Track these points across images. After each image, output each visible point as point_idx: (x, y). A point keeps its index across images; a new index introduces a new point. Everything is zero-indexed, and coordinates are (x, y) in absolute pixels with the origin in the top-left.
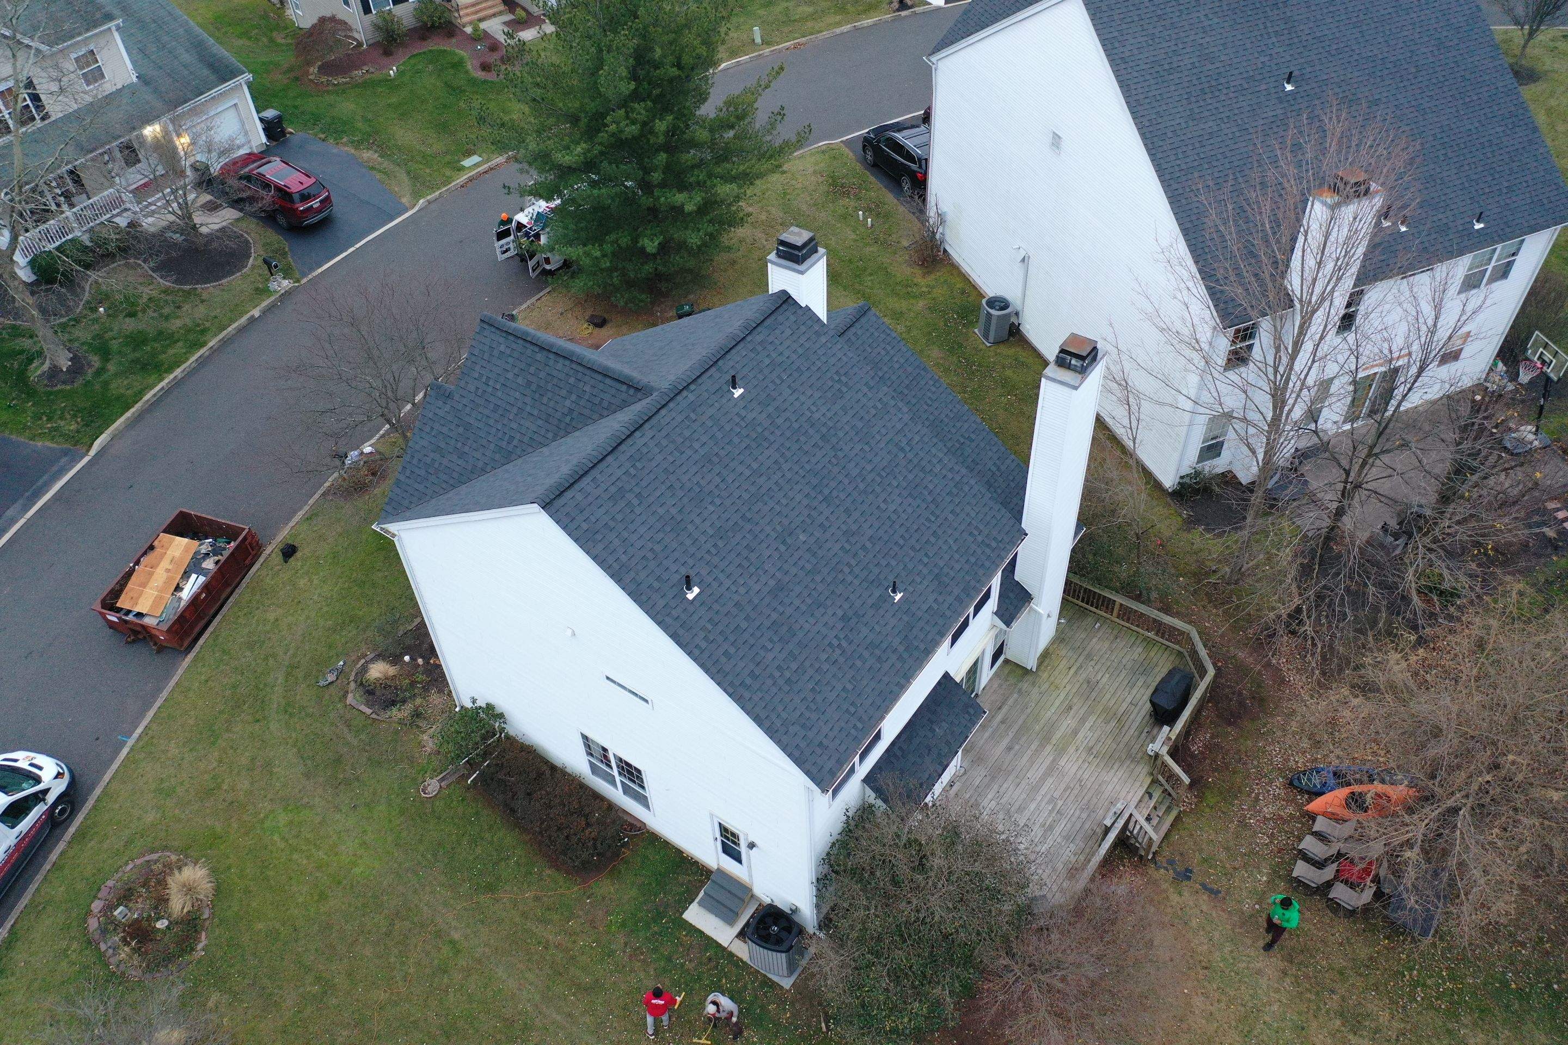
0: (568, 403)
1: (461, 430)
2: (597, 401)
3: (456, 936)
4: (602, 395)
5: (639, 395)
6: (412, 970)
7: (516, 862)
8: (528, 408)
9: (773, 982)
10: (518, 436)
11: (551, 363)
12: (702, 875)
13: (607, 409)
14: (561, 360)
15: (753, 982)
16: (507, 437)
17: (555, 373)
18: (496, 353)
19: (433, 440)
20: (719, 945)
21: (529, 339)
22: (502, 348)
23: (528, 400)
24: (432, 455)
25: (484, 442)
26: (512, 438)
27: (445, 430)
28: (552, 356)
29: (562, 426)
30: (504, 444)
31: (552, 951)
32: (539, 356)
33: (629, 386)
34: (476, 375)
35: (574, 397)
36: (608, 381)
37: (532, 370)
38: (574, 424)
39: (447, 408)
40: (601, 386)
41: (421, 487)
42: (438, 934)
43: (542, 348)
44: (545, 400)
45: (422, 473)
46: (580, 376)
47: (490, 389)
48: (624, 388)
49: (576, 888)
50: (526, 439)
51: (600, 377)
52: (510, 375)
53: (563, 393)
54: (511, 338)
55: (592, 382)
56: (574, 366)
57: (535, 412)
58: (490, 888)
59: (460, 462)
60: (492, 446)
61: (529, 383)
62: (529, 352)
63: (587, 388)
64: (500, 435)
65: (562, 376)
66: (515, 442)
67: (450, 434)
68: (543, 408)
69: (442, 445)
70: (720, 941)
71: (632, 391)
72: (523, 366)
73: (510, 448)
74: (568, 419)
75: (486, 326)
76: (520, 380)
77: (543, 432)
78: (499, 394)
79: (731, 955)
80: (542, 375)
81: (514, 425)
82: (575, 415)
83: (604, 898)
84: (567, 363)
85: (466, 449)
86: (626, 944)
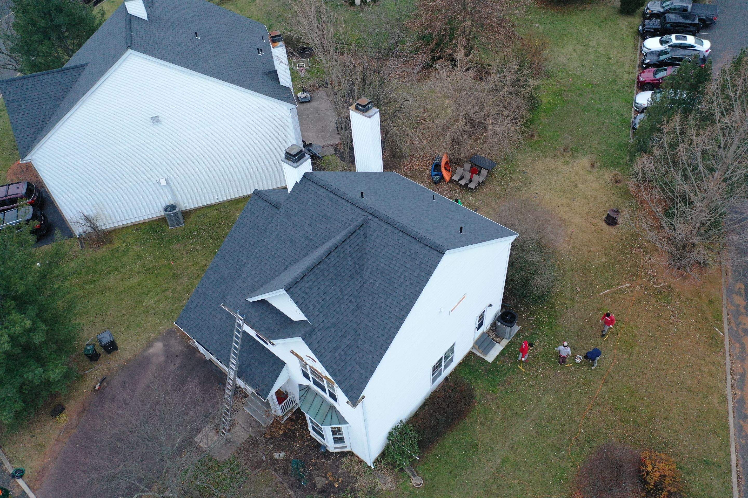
0: (350, 263)
1: (333, 330)
2: (357, 248)
3: (499, 461)
4: (356, 244)
5: (365, 226)
6: (517, 481)
7: (462, 434)
8: (342, 286)
9: (517, 332)
10: (352, 298)
11: (329, 262)
12: (471, 355)
13: (363, 244)
14: (330, 256)
15: (517, 339)
16: (349, 304)
17: (334, 262)
18: (307, 290)
19: (330, 350)
20: (503, 350)
21: (312, 267)
22: (307, 285)
23: (338, 283)
24: (337, 354)
25: (345, 318)
26: (351, 301)
27: (329, 340)
28: (326, 260)
29: (358, 271)
30: (352, 307)
31: (506, 416)
32: (322, 267)
33: (359, 229)
34: (312, 307)
35: (349, 259)
36: (351, 237)
37: (326, 274)
38: (361, 264)
39: (319, 333)
40: (352, 242)
41: (349, 368)
42: (499, 470)
43: (319, 263)
44: (343, 274)
45: (342, 364)
46: (342, 250)
47: (323, 303)
48: (358, 231)
49: (476, 406)
50: (355, 293)
51: (348, 241)
52: (322, 288)
53: (345, 263)
54: (305, 278)
55: (348, 246)
56: (336, 251)
57: (346, 282)
58: (476, 446)
59: (348, 338)
60: (350, 314)
61: (331, 279)
62: (317, 271)
63: (349, 250)
64: (346, 307)
65: (337, 259)
66: (354, 300)
67: (332, 338)
68: (346, 277)
69: (335, 345)
70: (501, 349)
71: (362, 229)
72: (322, 278)
73: (355, 304)
74: (357, 267)
75: (291, 290)
76: (327, 283)
77: (357, 283)
78: (328, 298)
79: (507, 346)
80: (331, 269)
81: (345, 298)
82: (357, 262)
83: (481, 394)
84: (333, 253)
85: (344, 331)
86: (502, 386)
